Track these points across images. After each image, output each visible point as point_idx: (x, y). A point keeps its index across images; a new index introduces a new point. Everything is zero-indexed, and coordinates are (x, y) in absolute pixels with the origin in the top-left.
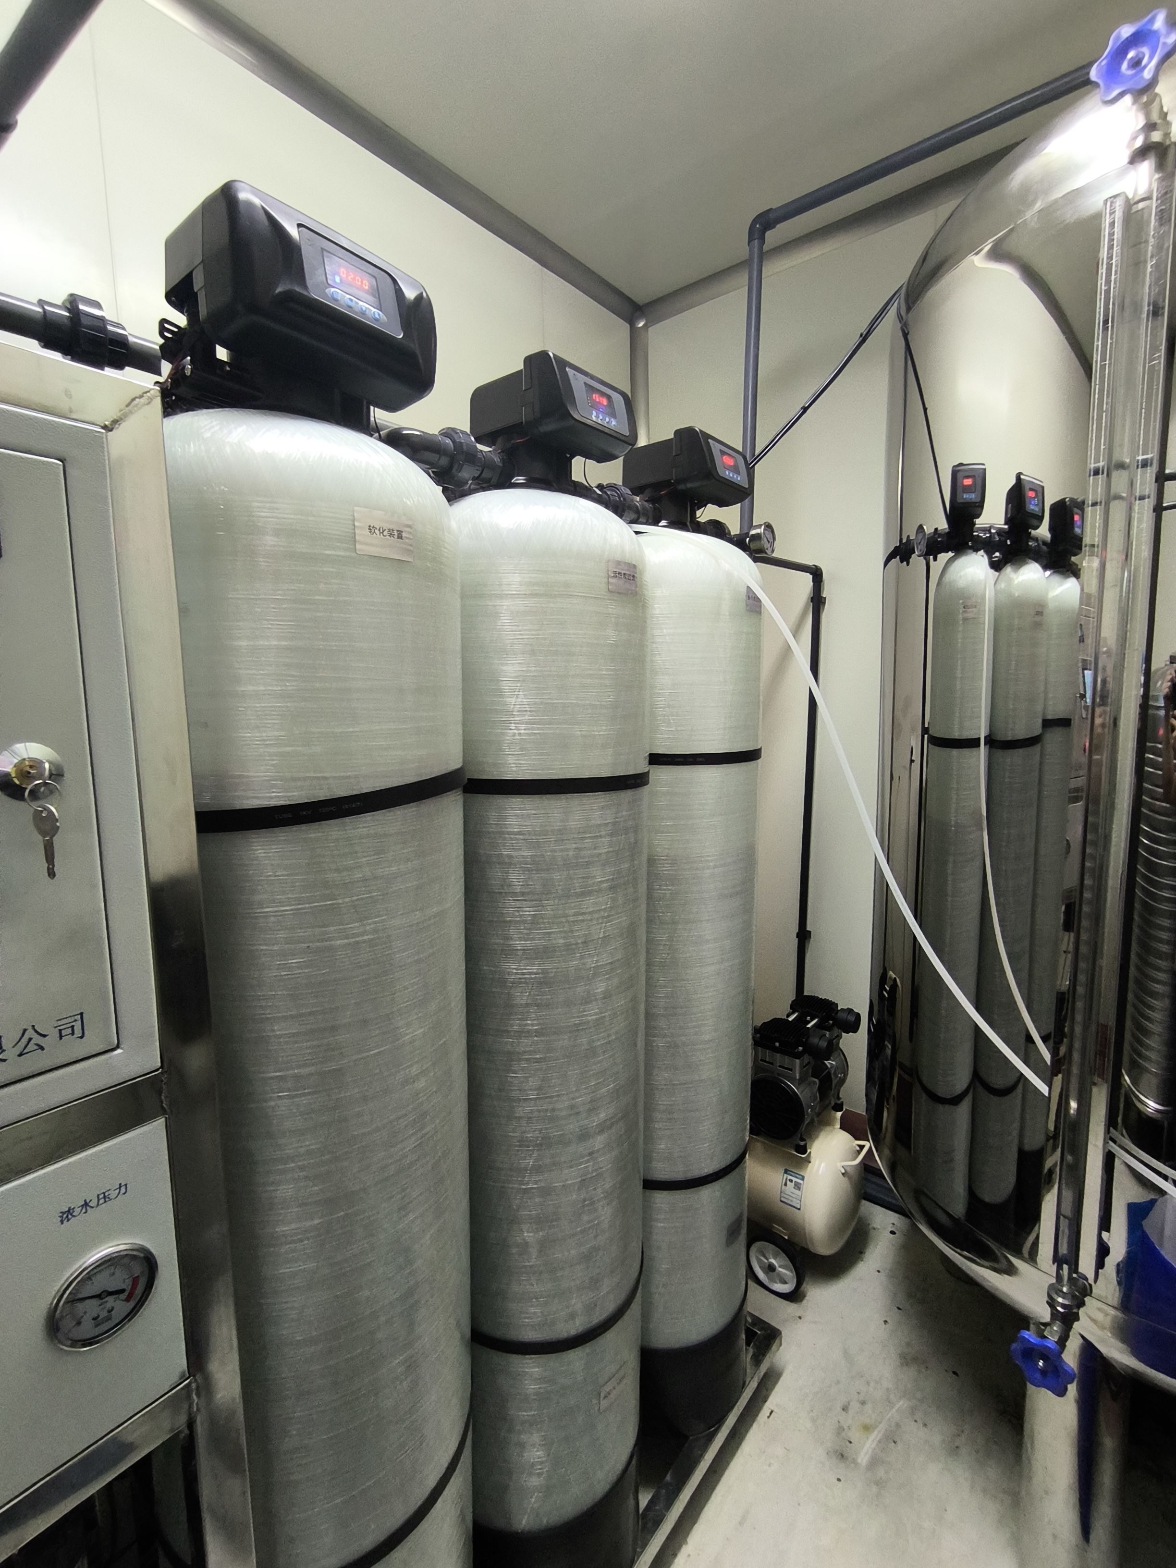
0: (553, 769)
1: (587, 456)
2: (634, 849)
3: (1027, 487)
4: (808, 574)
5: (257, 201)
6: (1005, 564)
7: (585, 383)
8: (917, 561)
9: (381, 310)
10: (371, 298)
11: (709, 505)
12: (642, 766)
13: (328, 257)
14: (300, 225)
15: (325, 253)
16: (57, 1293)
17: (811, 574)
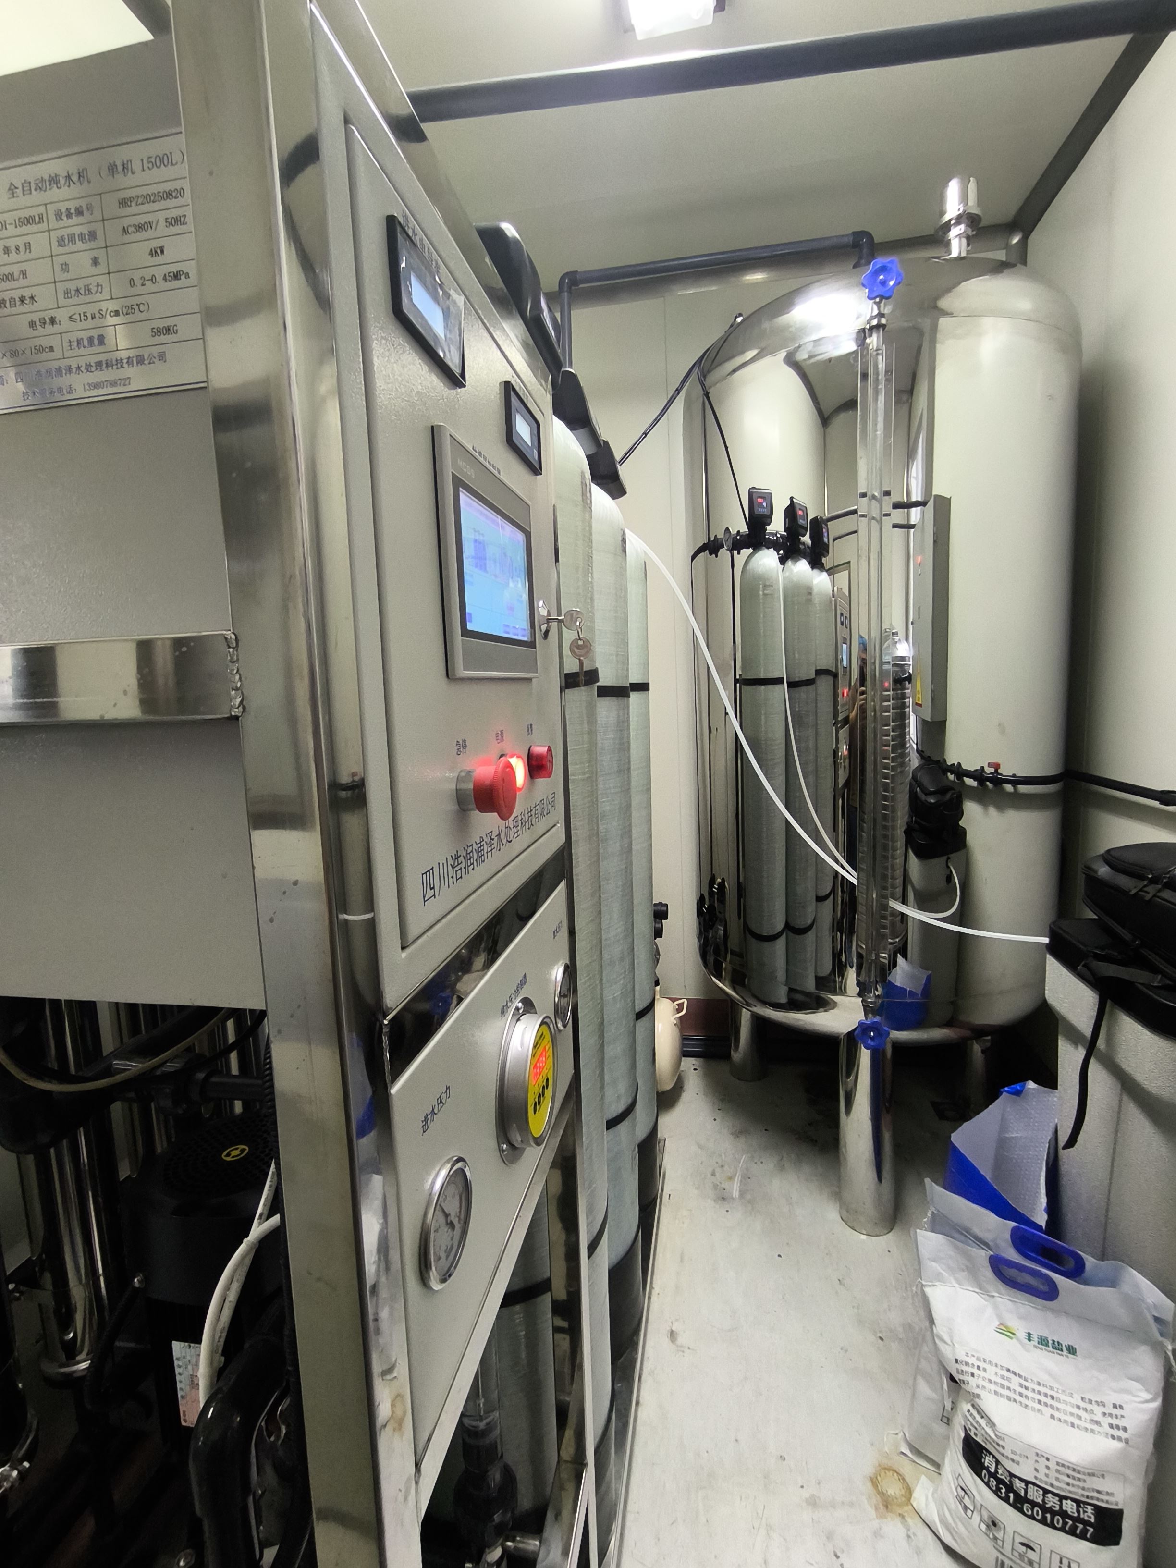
3: (798, 507)
6: (787, 559)
8: (724, 553)
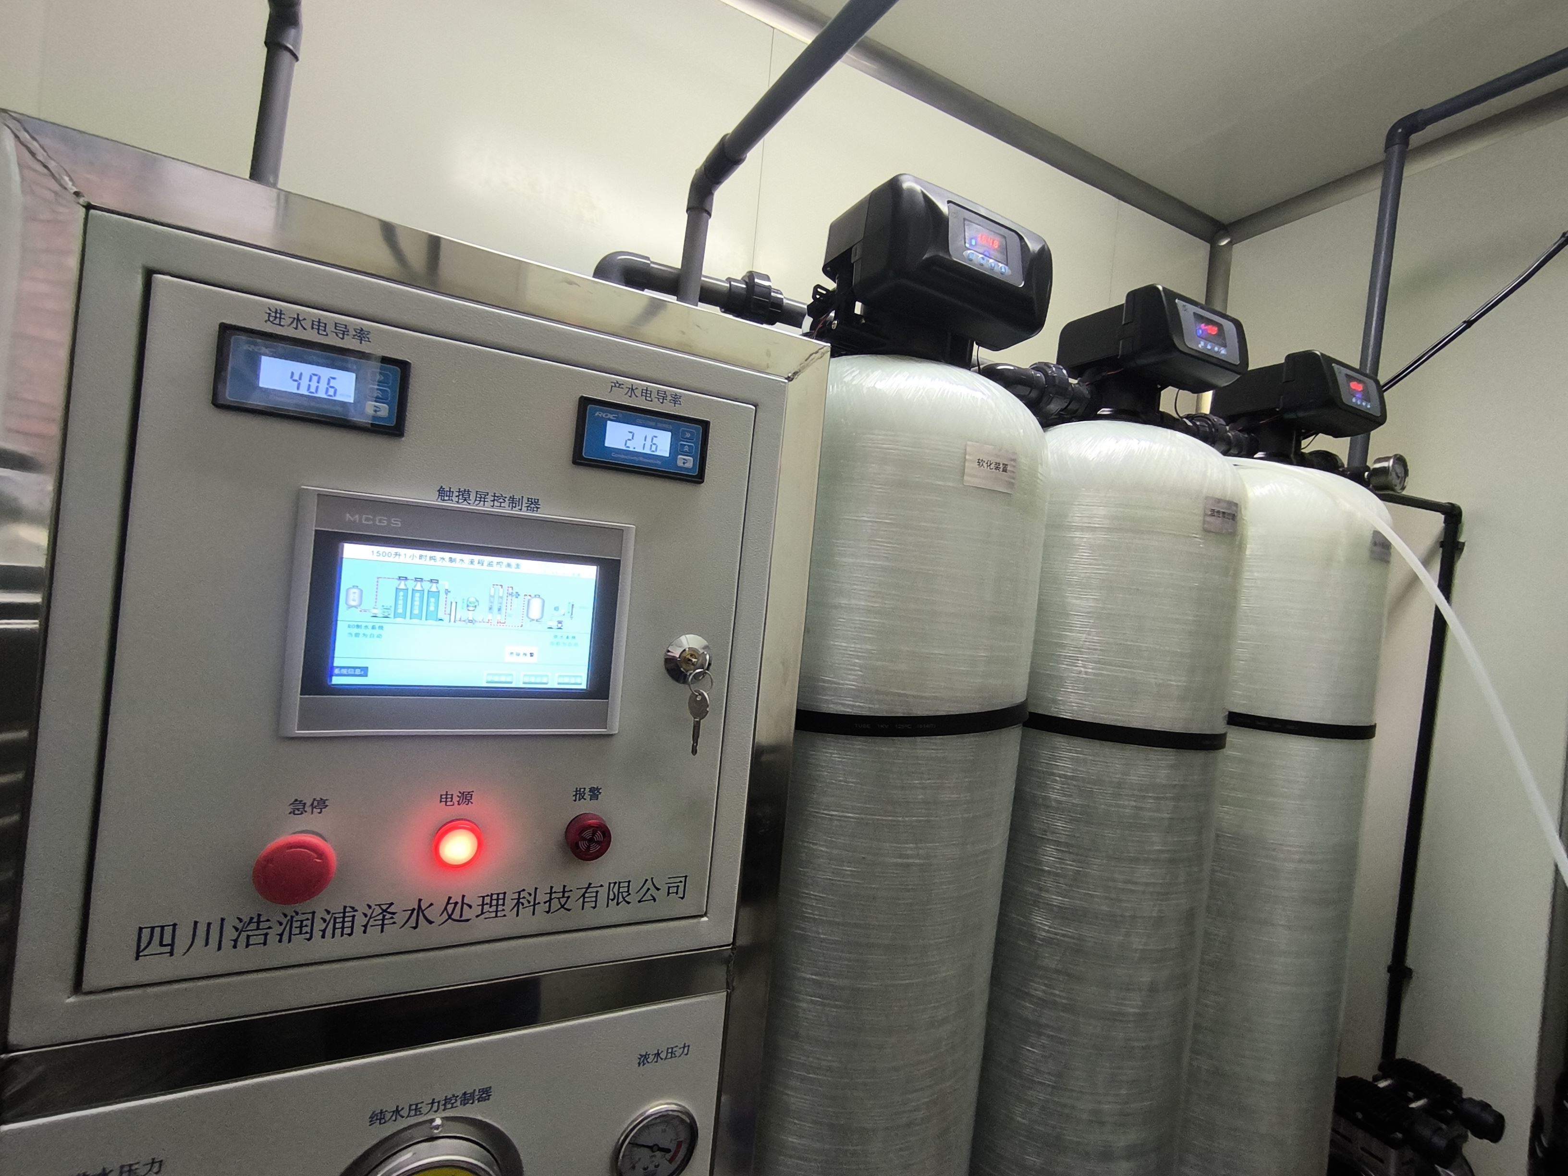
0: (1119, 715)
1: (1181, 386)
2: (1202, 820)
4: (1439, 514)
5: (918, 188)
7: (1194, 313)
9: (1007, 265)
10: (999, 256)
11: (1320, 434)
12: (1219, 726)
13: (968, 225)
14: (949, 202)
15: (966, 222)
16: (624, 1131)
17: (1443, 513)
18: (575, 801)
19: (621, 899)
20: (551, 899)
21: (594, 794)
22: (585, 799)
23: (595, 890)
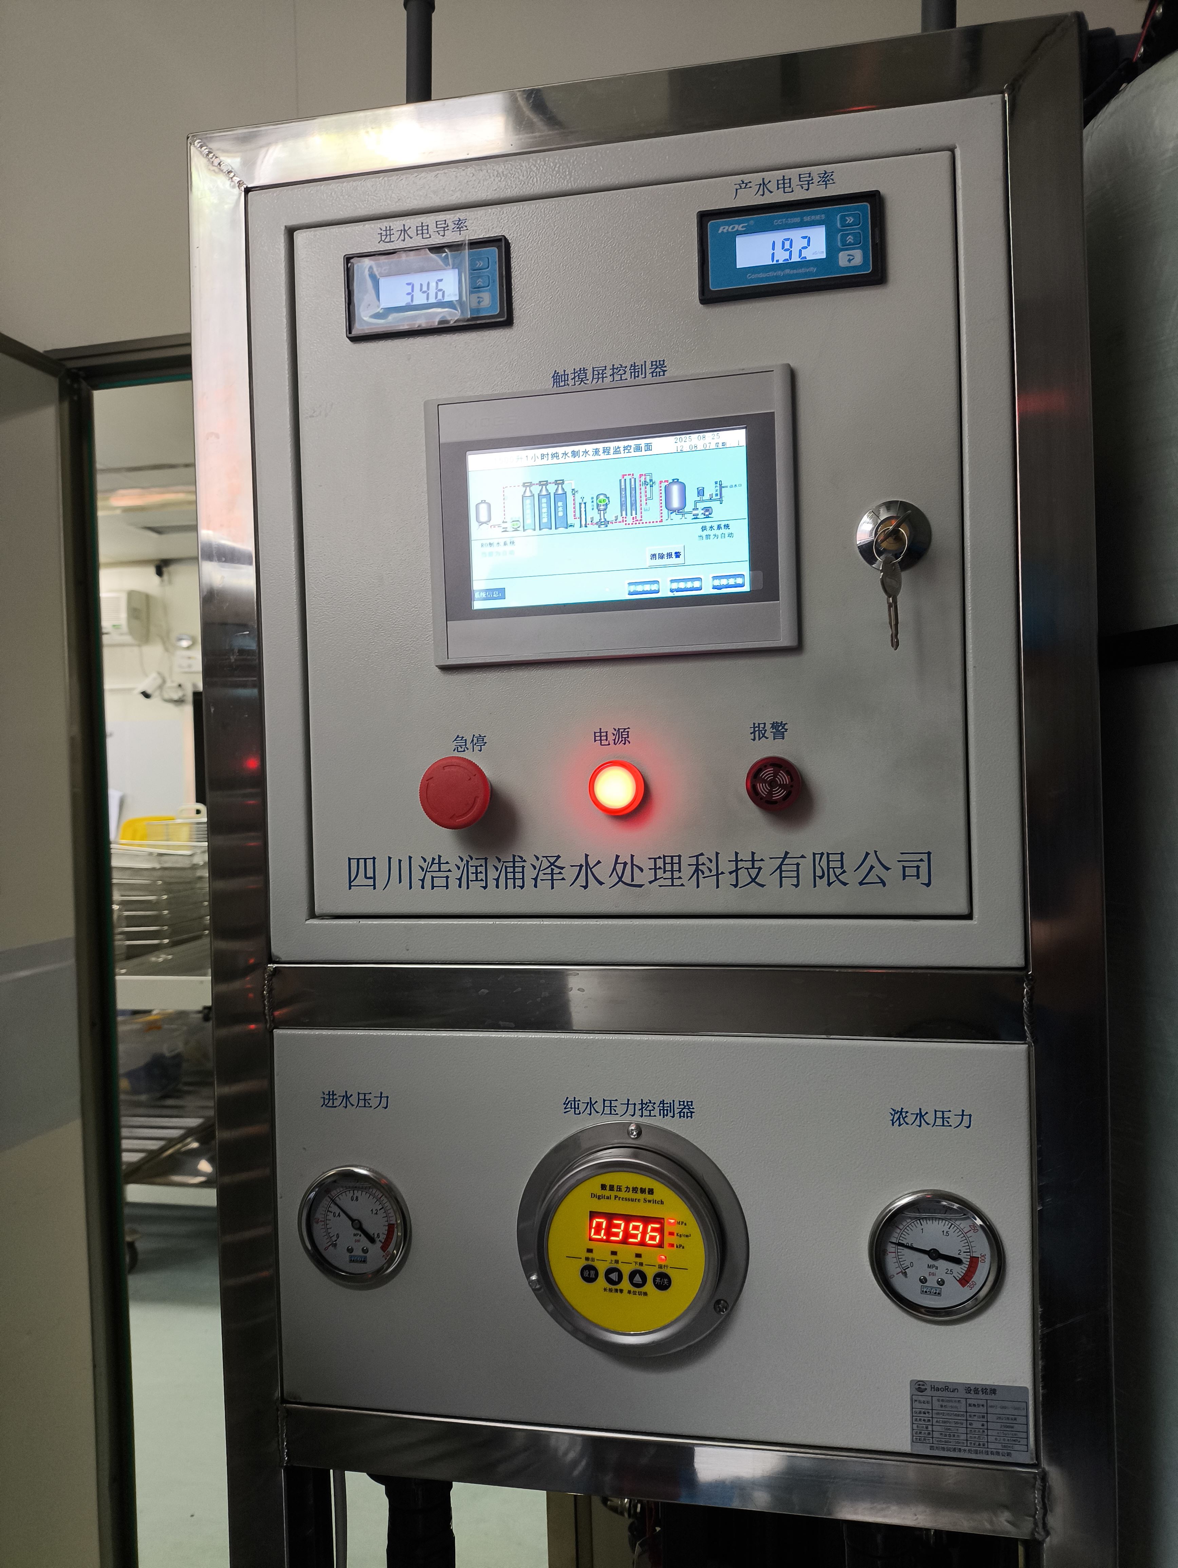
18: (754, 740)
19: (833, 878)
20: (737, 870)
21: (778, 730)
22: (767, 738)
23: (795, 861)
